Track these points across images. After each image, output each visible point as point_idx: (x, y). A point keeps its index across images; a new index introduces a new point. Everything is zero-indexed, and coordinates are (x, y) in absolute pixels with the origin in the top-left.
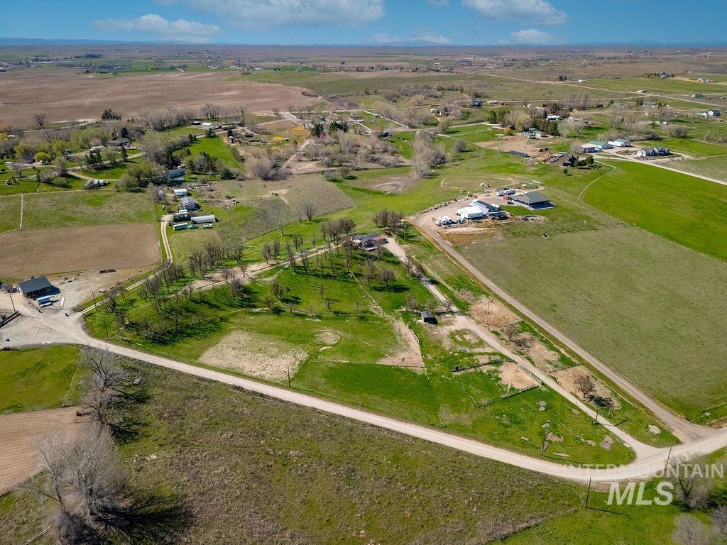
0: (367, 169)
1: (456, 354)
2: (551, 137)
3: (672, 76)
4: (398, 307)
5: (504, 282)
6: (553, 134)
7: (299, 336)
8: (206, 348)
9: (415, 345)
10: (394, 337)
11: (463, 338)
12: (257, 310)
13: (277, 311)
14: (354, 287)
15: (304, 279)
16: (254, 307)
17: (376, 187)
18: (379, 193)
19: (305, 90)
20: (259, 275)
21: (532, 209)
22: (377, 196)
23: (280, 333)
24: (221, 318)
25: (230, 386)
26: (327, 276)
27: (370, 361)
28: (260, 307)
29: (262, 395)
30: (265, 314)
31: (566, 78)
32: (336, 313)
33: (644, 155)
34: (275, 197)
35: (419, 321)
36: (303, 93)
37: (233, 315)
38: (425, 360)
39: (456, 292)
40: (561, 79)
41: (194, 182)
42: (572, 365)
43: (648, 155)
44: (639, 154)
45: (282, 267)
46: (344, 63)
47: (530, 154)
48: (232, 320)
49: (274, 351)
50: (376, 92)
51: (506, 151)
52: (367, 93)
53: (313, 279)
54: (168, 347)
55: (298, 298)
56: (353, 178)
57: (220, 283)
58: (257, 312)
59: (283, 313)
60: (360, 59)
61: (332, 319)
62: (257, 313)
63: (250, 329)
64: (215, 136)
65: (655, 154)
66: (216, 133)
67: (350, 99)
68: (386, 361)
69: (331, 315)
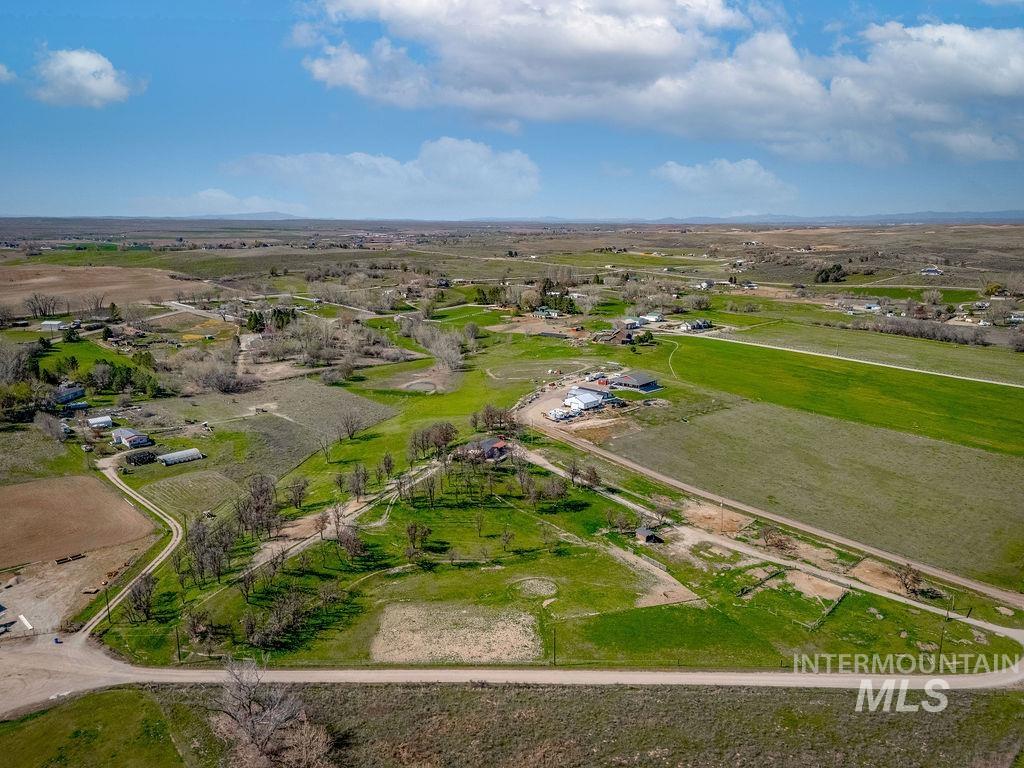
0: (371, 366)
1: (723, 574)
2: (568, 316)
3: (625, 250)
4: (595, 530)
5: (691, 479)
6: (569, 313)
7: (494, 593)
8: (368, 639)
9: (663, 574)
10: (627, 569)
11: (710, 553)
12: (397, 570)
13: (429, 567)
14: (513, 513)
15: (434, 514)
16: (388, 566)
17: (403, 386)
18: (417, 394)
19: (172, 272)
20: (360, 519)
21: (644, 392)
22: (416, 398)
23: (462, 596)
24: (351, 593)
25: (466, 684)
26: (464, 506)
27: (627, 606)
28: (398, 564)
29: (527, 686)
30: (411, 573)
31: (516, 254)
32: (517, 552)
33: (690, 328)
34: (263, 415)
35: (640, 542)
36: (173, 277)
37: (364, 584)
38: (694, 590)
39: (649, 499)
40: (511, 254)
41: (107, 406)
42: (858, 560)
43: (693, 328)
44: (683, 328)
45: (386, 503)
46: (181, 240)
47: (568, 334)
48: (367, 591)
49: (480, 621)
50: (286, 273)
51: (533, 333)
52: (274, 273)
53: (446, 512)
54: (302, 653)
55: (444, 543)
56: (361, 379)
57: (311, 541)
58: (398, 574)
59: (438, 568)
60: (203, 235)
61: (518, 561)
62: (397, 576)
63: (408, 599)
64: (79, 340)
65: (700, 327)
66: (81, 335)
67: (253, 281)
68: (644, 602)
69: (512, 557)
